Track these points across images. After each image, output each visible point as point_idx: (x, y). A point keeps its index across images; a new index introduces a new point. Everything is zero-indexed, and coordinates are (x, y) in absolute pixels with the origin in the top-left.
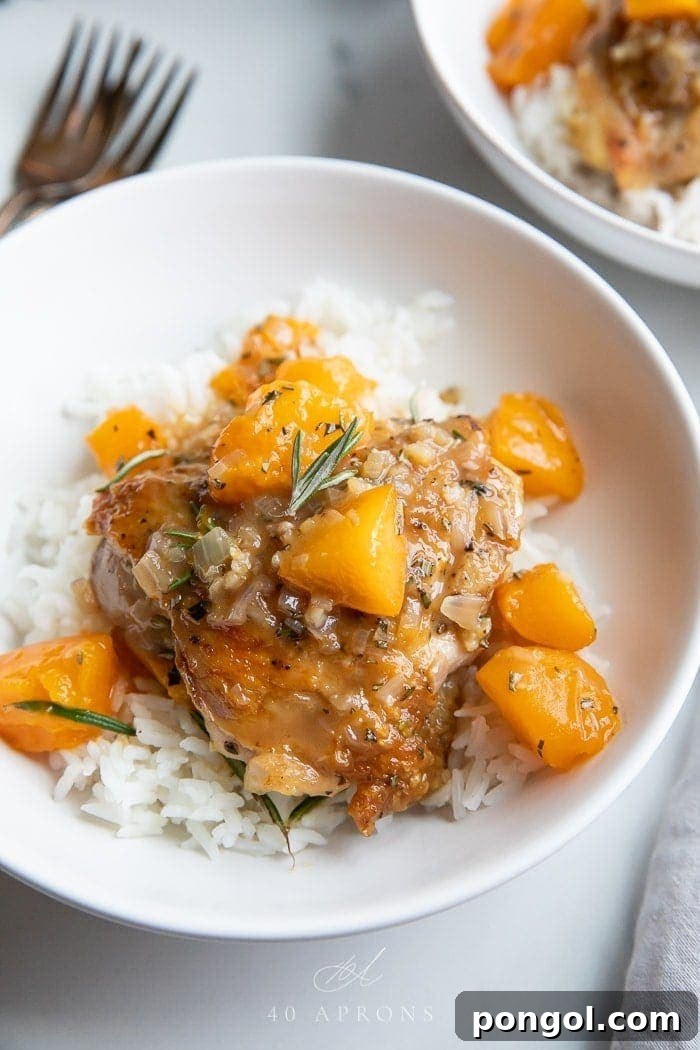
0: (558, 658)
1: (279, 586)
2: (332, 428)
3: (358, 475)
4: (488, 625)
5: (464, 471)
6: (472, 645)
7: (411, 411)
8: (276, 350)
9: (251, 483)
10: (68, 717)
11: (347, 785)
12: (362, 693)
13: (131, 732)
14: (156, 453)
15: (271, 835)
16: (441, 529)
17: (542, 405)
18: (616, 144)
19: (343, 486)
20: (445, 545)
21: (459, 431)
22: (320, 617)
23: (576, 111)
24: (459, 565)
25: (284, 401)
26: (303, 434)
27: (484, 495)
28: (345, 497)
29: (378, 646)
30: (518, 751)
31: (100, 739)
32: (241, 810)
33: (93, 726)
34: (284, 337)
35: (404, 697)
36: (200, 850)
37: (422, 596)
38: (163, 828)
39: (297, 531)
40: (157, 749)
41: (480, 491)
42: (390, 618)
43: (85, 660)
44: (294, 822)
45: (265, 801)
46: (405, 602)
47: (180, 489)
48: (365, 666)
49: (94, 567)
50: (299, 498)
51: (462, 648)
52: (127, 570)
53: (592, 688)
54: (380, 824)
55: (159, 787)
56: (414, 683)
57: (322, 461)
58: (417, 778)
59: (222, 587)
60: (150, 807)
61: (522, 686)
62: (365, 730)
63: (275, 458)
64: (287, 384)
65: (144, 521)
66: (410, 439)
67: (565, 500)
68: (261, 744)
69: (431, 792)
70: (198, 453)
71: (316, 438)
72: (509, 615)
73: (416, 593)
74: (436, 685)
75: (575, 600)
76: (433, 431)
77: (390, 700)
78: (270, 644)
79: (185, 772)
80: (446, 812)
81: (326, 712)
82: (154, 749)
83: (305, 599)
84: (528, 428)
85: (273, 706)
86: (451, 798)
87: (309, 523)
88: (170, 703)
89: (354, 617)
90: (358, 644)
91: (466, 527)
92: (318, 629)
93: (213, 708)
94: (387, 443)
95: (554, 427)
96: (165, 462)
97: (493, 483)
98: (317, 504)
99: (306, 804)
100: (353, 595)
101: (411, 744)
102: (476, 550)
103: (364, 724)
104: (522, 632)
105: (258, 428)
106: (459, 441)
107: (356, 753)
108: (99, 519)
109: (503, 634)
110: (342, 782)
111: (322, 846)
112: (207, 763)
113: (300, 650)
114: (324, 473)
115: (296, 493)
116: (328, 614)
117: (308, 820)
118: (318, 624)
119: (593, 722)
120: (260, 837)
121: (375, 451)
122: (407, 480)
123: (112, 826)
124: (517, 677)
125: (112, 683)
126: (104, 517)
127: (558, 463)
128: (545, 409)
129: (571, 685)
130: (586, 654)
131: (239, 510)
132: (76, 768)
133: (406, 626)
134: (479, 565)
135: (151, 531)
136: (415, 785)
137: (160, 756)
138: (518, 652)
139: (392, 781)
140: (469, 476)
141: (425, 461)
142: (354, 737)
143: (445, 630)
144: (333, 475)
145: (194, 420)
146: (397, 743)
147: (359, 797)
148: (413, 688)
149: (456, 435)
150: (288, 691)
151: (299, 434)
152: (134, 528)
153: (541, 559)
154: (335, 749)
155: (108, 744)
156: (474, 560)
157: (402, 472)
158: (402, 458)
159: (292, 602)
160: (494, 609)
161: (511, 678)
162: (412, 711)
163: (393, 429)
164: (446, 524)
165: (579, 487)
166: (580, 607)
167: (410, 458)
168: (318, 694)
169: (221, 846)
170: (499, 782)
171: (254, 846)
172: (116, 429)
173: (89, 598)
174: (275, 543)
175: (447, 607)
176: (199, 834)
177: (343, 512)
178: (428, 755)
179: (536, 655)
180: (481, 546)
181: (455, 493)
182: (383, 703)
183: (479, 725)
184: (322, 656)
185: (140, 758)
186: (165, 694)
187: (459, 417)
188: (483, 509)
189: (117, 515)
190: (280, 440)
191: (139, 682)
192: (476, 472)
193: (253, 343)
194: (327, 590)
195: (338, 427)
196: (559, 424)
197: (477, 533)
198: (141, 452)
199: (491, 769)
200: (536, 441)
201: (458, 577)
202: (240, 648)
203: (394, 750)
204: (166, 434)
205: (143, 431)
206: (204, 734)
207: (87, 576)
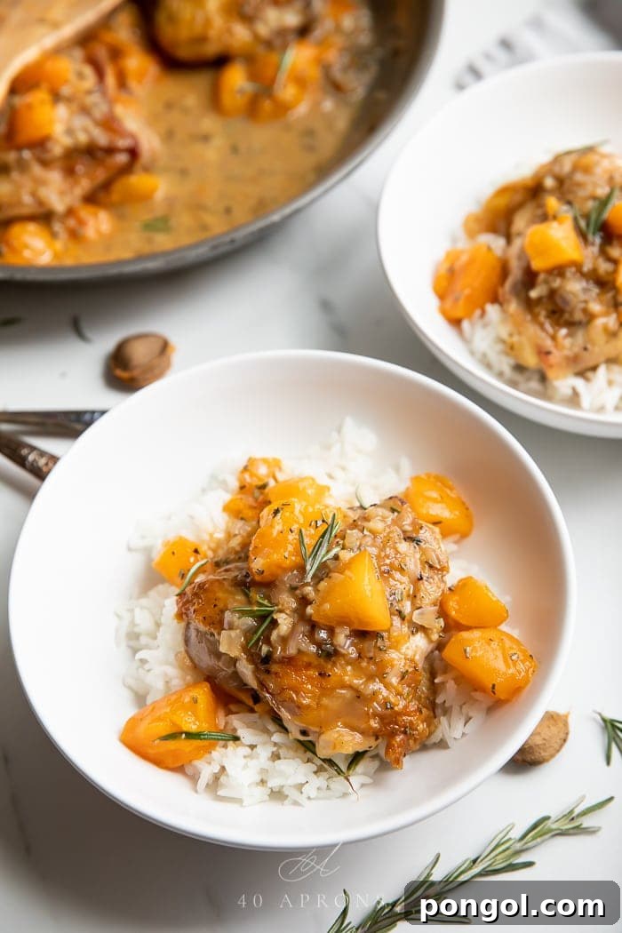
0: (489, 633)
1: (313, 626)
2: (320, 523)
3: (343, 549)
4: (442, 622)
5: (404, 532)
6: (435, 637)
7: (359, 501)
8: (260, 479)
9: (279, 566)
10: (195, 739)
11: (380, 741)
12: (377, 680)
13: (236, 739)
14: (203, 562)
15: (339, 783)
16: (401, 570)
17: (438, 478)
18: (544, 353)
19: (336, 557)
20: (405, 579)
21: (395, 507)
22: (343, 640)
23: (511, 335)
24: (417, 590)
25: (286, 513)
26: (303, 530)
27: (421, 544)
28: (339, 564)
29: (381, 650)
30: (478, 695)
31: (218, 748)
32: (315, 773)
33: (212, 741)
34: (263, 471)
35: (403, 678)
36: (296, 803)
37: (400, 613)
38: (269, 795)
39: (317, 591)
40: (255, 746)
41: (418, 542)
42: (385, 631)
43: (199, 701)
44: (351, 772)
45: (330, 762)
46: (392, 620)
47: (232, 580)
48: (375, 664)
49: (187, 641)
50: (311, 569)
51: (430, 641)
52: (212, 639)
53: (514, 647)
54: (406, 761)
55: (262, 769)
56: (407, 668)
57: (319, 545)
58: (421, 726)
59: (279, 636)
60: (257, 784)
61: (474, 654)
62: (385, 704)
63: (290, 548)
64: (284, 502)
65: (215, 606)
66: (366, 519)
67: (464, 536)
68: (323, 726)
69: (431, 733)
70: (232, 557)
71: (313, 531)
72: (453, 613)
73: (396, 613)
74: (420, 666)
75: (490, 594)
76: (380, 511)
77: (394, 681)
78: (316, 663)
79: (276, 757)
80: (442, 744)
81: (359, 697)
82: (252, 747)
83: (331, 632)
84: (435, 495)
85: (325, 701)
86: (443, 735)
87: (323, 585)
88: (256, 715)
89: (363, 635)
90: (370, 651)
91: (416, 566)
92: (343, 648)
93: (289, 711)
94: (352, 524)
95: (448, 492)
96: (209, 567)
97: (423, 535)
98: (324, 572)
99: (356, 758)
100: (361, 622)
101: (413, 706)
102: (424, 578)
103: (384, 698)
104: (463, 621)
105: (275, 532)
106: (396, 514)
107: (382, 718)
108: (184, 611)
109: (452, 627)
110: (377, 739)
111: (370, 784)
112: (288, 748)
113: (334, 663)
114: (323, 551)
115: (308, 567)
116: (347, 637)
117: (360, 768)
118: (342, 644)
119: (521, 666)
120: (332, 786)
121: (348, 531)
122: (373, 545)
123: (239, 801)
124: (468, 649)
125: (215, 712)
126: (188, 609)
127: (457, 513)
128: (439, 480)
129: (503, 649)
130: (504, 627)
131: (275, 586)
132: (206, 770)
133: (395, 634)
134: (429, 587)
135: (222, 612)
136: (421, 731)
137: (259, 750)
138: (465, 635)
139: (407, 731)
140: (408, 534)
141: (380, 531)
142: (380, 709)
143: (417, 632)
144: (328, 552)
145: (220, 535)
146: (406, 707)
147: (389, 747)
148: (407, 671)
149: (393, 510)
150: (333, 689)
151: (301, 531)
152: (210, 611)
153: (463, 575)
154: (369, 718)
155: (223, 749)
156: (425, 585)
157: (369, 540)
158: (365, 532)
159: (323, 635)
160: (442, 613)
161: (465, 651)
162: (409, 686)
163: (353, 516)
164: (403, 566)
165: (471, 525)
166: (494, 599)
167: (370, 531)
168: (351, 687)
169: (309, 798)
170: (470, 718)
171: (329, 793)
172: (173, 553)
173: (188, 662)
174: (304, 601)
175: (416, 618)
176: (293, 794)
177: (341, 573)
178: (424, 710)
179: (476, 634)
180: (427, 575)
181: (404, 547)
182: (391, 684)
183: (451, 685)
184: (348, 663)
185: (246, 754)
186: (252, 711)
187: (391, 498)
188: (424, 552)
189: (196, 606)
190: (291, 537)
191: (233, 707)
192: (412, 531)
193: (245, 480)
194: (344, 622)
195: (323, 521)
196: (451, 489)
197: (423, 568)
198: (194, 564)
199: (464, 710)
200: (440, 502)
201: (418, 597)
202: (297, 670)
203: (405, 712)
204: (203, 549)
205: (190, 551)
206: (285, 730)
207: (182, 649)
